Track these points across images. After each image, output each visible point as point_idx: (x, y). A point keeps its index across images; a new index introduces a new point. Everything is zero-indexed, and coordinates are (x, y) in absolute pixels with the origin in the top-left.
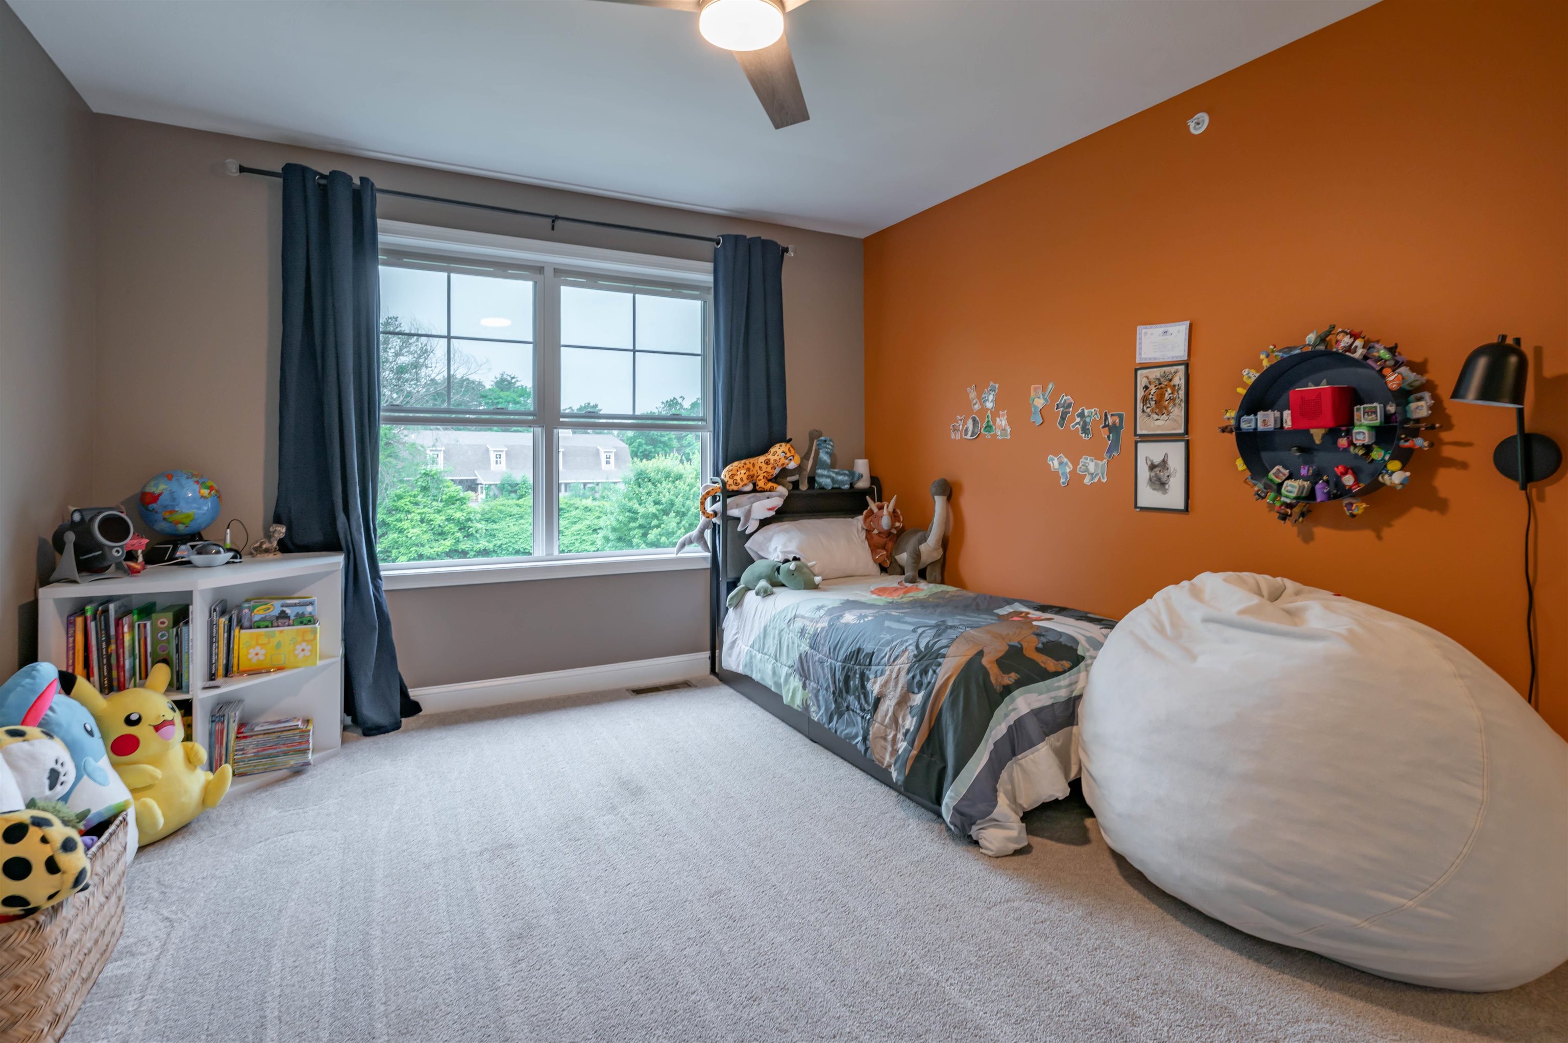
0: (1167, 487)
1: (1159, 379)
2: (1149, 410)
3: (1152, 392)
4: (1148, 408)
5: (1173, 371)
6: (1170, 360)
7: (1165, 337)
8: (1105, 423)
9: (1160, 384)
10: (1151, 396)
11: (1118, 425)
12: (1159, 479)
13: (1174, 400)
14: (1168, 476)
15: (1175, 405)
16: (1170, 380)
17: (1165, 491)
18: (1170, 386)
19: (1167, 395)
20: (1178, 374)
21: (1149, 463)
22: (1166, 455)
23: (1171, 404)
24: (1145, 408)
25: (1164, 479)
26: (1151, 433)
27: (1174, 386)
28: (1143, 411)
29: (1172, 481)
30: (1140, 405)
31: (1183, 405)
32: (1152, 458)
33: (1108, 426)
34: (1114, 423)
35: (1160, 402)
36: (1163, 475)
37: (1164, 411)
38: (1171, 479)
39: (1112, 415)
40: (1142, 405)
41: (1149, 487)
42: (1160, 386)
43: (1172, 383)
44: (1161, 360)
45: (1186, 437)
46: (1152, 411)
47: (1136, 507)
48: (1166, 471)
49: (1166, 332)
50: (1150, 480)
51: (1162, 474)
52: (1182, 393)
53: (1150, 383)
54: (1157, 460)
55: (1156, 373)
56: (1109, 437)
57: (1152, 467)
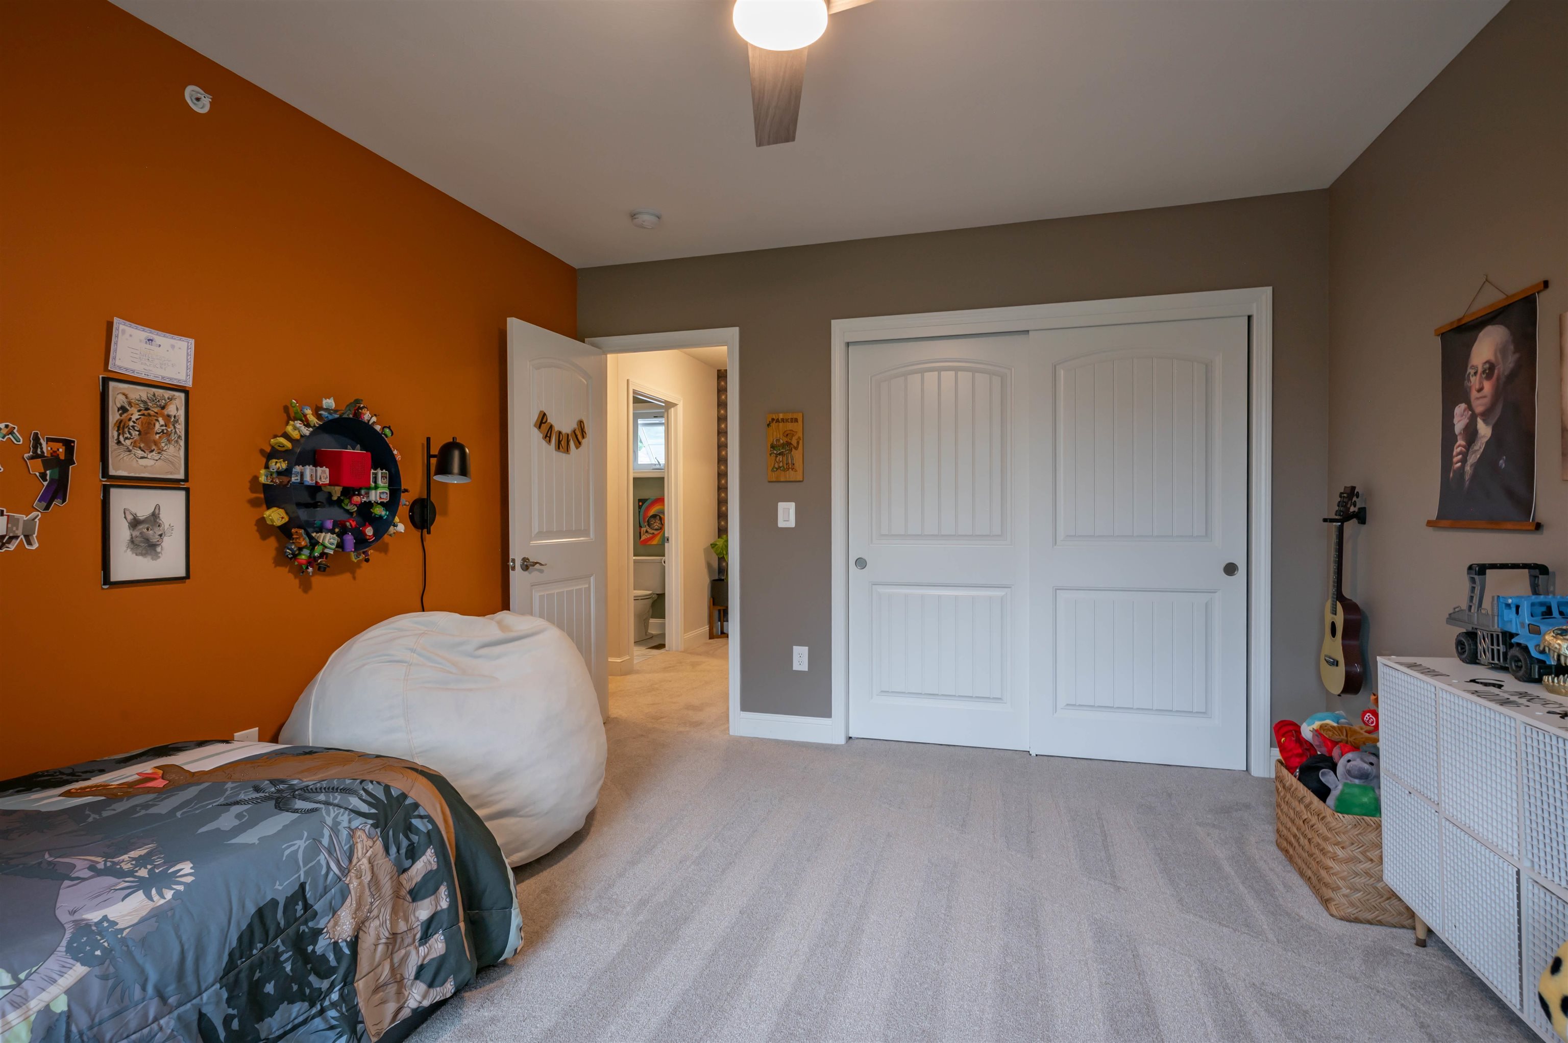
0: (159, 549)
1: (145, 402)
2: (128, 442)
3: (134, 418)
4: (127, 438)
5: (166, 396)
6: (159, 380)
7: (148, 346)
8: (35, 451)
9: (147, 409)
10: (131, 424)
11: (62, 457)
12: (147, 540)
13: (168, 434)
14: (161, 535)
15: (169, 441)
16: (163, 408)
17: (156, 556)
18: (163, 416)
19: (157, 425)
20: (173, 401)
21: (130, 517)
22: (158, 507)
23: (164, 440)
24: (122, 439)
25: (155, 539)
26: (132, 475)
27: (169, 416)
28: (119, 442)
29: (167, 542)
30: (113, 433)
31: (182, 443)
32: (134, 511)
33: (42, 456)
34: (54, 454)
35: (147, 433)
36: (153, 535)
37: (154, 447)
38: (165, 539)
39: (49, 440)
40: (116, 434)
41: (129, 552)
42: (146, 412)
43: (166, 412)
44: (143, 376)
45: (186, 485)
46: (134, 444)
47: (106, 580)
48: (157, 529)
49: (150, 340)
50: (132, 541)
51: (151, 532)
52: (181, 428)
53: (130, 404)
54: (143, 512)
55: (142, 393)
56: (43, 476)
57: (135, 523)
